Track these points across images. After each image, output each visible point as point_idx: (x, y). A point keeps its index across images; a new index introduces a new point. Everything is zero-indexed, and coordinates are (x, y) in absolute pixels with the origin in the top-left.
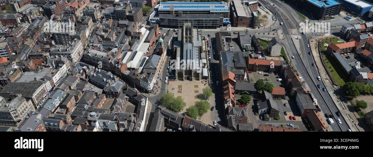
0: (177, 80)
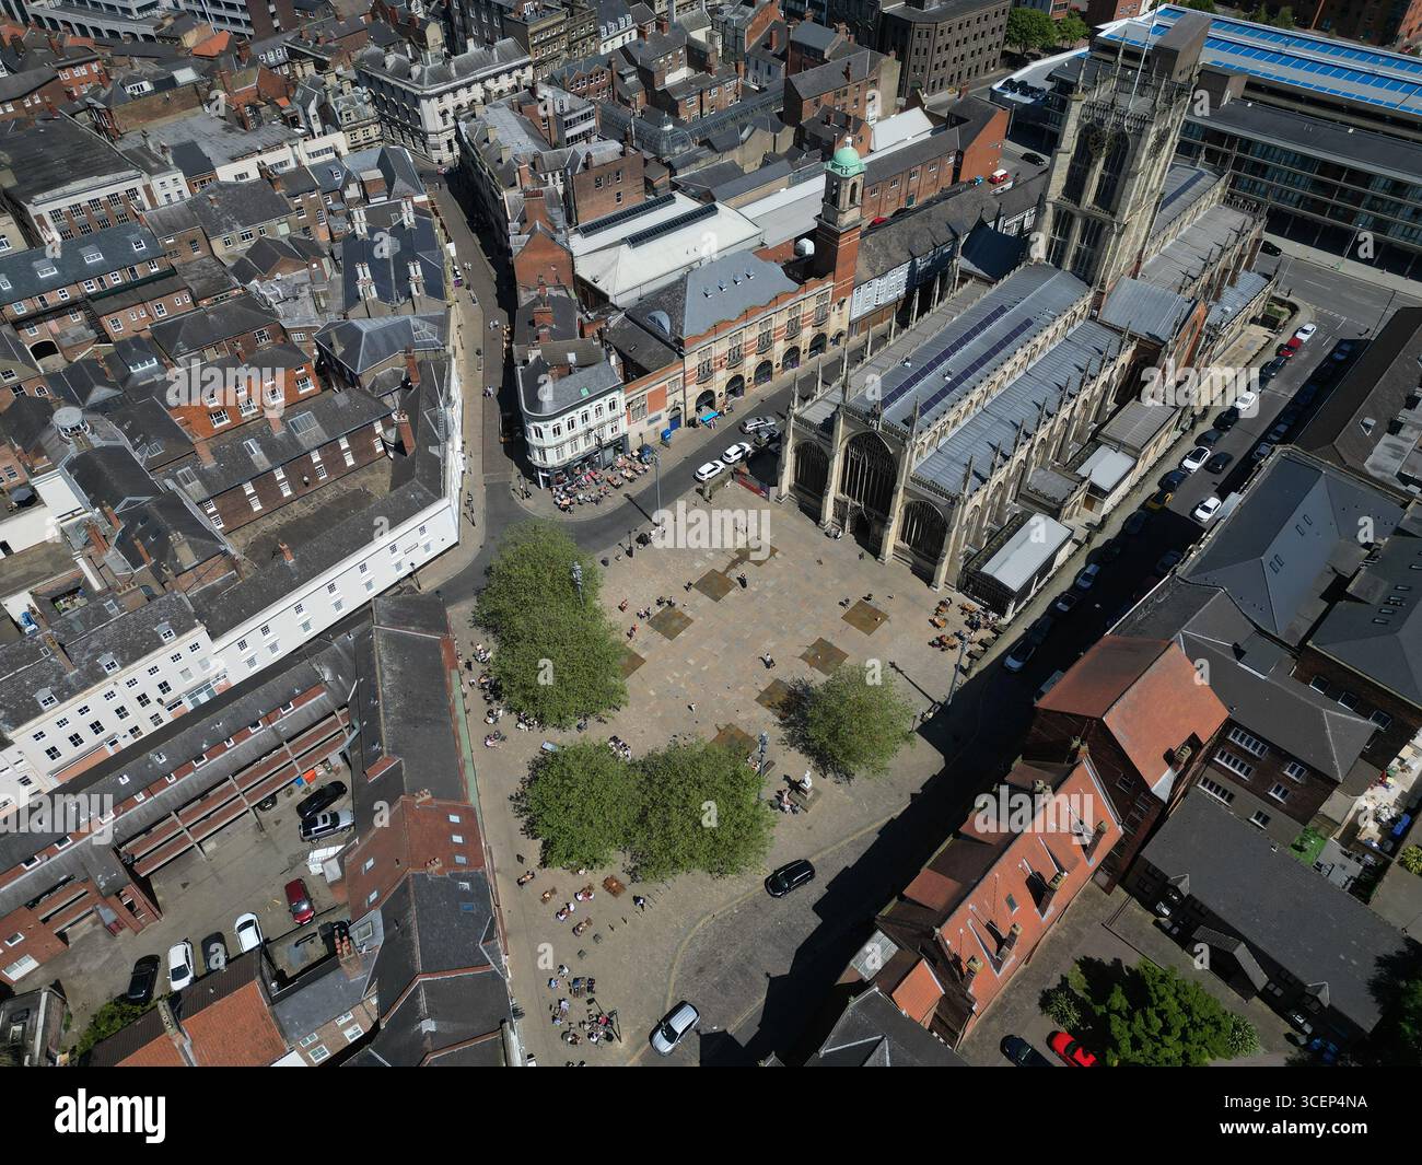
0: (779, 498)
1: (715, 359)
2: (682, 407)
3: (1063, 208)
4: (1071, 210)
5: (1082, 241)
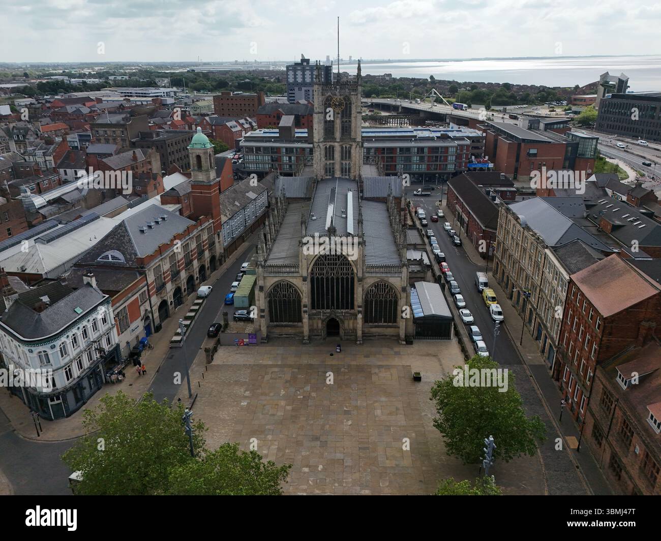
0: (264, 339)
1: (164, 274)
2: (150, 315)
3: (328, 144)
4: (332, 144)
5: (342, 159)
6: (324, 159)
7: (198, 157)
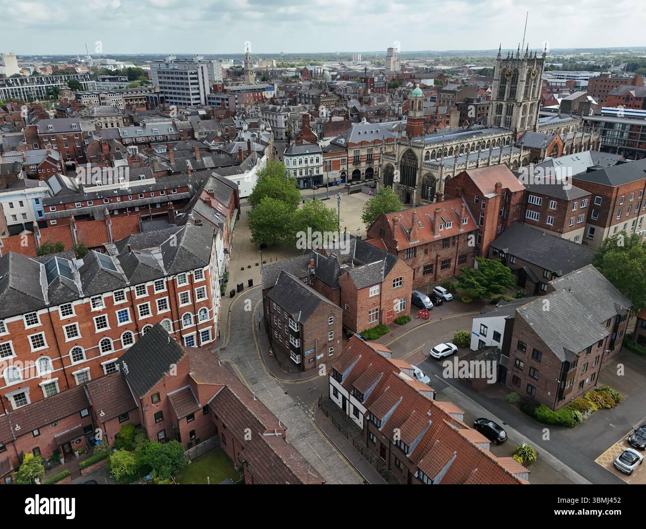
1: (361, 156)
2: (346, 173)
3: (499, 103)
4: (501, 102)
5: (507, 114)
6: (494, 113)
7: (413, 101)
